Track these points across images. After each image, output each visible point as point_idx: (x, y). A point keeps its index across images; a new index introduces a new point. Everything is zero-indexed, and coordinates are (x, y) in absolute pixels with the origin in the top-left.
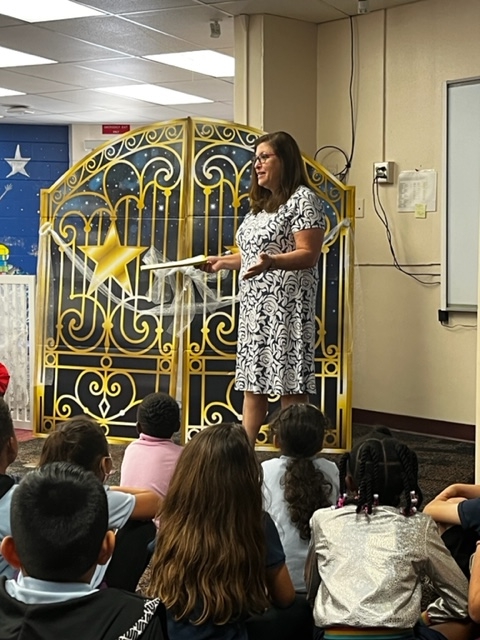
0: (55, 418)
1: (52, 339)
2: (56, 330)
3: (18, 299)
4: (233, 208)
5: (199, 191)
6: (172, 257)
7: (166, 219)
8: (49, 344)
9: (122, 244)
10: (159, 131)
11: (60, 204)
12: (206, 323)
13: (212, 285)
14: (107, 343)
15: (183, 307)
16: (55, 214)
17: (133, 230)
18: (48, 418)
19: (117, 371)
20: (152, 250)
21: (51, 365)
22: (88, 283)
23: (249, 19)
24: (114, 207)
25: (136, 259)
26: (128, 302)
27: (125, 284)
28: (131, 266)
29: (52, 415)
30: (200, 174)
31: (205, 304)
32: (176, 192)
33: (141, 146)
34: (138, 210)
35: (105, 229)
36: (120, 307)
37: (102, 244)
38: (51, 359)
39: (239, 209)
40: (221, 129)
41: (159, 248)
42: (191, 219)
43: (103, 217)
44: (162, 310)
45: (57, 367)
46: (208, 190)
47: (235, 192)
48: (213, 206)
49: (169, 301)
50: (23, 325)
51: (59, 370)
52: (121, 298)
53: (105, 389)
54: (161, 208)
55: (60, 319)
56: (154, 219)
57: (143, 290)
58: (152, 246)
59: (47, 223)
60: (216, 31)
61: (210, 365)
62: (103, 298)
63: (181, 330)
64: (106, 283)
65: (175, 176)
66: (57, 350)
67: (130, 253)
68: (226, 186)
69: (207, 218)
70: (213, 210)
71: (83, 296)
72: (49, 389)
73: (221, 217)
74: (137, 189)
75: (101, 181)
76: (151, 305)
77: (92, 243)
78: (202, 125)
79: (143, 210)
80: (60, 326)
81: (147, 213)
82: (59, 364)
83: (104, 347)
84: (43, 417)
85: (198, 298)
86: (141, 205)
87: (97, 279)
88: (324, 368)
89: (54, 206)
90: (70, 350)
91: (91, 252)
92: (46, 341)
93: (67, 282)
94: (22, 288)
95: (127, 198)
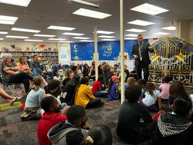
4: (175, 50)
7: (164, 52)
10: (163, 39)
12: (170, 67)
13: (171, 61)
15: (166, 64)
17: (159, 54)
20: (162, 56)
23: (178, 21)
24: (156, 51)
27: (157, 61)
28: (158, 59)
30: (170, 45)
31: (170, 64)
33: (160, 42)
40: (173, 38)
42: (168, 52)
44: (163, 65)
46: (171, 47)
47: (176, 48)
49: (164, 64)
53: (154, 76)
54: (163, 50)
57: (160, 62)
60: (173, 24)
61: (170, 73)
63: (166, 68)
64: (155, 61)
65: (166, 46)
67: (158, 57)
68: (174, 47)
69: (171, 51)
73: (173, 51)
74: (160, 48)
75: (154, 47)
76: (161, 64)
77: (153, 56)
78: (170, 38)
81: (161, 51)
83: (154, 70)
85: (169, 63)
86: (160, 50)
87: (153, 61)
88: (190, 74)
91: (152, 57)
95: (158, 49)
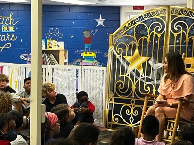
0: (112, 123)
1: (112, 92)
2: (113, 89)
3: (100, 76)
4: (186, 42)
5: (172, 35)
6: (160, 61)
7: (158, 46)
8: (111, 94)
9: (140, 56)
10: (157, 11)
11: (117, 39)
14: (133, 94)
16: (115, 43)
17: (145, 50)
18: (110, 123)
19: (137, 106)
21: (111, 102)
22: (127, 71)
24: (138, 41)
25: (146, 61)
26: (142, 78)
28: (144, 64)
29: (111, 122)
32: (162, 36)
33: (149, 17)
34: (147, 42)
35: (134, 50)
36: (139, 80)
37: (132, 55)
38: (111, 100)
39: (188, 42)
41: (155, 57)
42: (168, 46)
43: (133, 45)
44: (155, 82)
45: (114, 103)
48: (178, 41)
50: (101, 86)
51: (114, 104)
52: (139, 77)
54: (156, 42)
55: (115, 84)
56: (153, 46)
57: (148, 74)
58: (152, 57)
59: (111, 47)
62: (132, 77)
64: (134, 71)
65: (163, 29)
66: (114, 96)
67: (143, 59)
68: (183, 33)
69: (175, 46)
70: (178, 43)
71: (125, 75)
72: (110, 112)
73: (181, 46)
74: (147, 34)
75: (133, 31)
76: (151, 80)
77: (129, 55)
78: (174, 9)
79: (149, 42)
80: (115, 87)
82: (114, 102)
83: (132, 96)
84: (108, 122)
86: (148, 40)
87: (130, 69)
89: (115, 40)
90: (119, 97)
91: (128, 58)
92: (110, 93)
93: (118, 70)
94: (101, 72)
95: (143, 37)
